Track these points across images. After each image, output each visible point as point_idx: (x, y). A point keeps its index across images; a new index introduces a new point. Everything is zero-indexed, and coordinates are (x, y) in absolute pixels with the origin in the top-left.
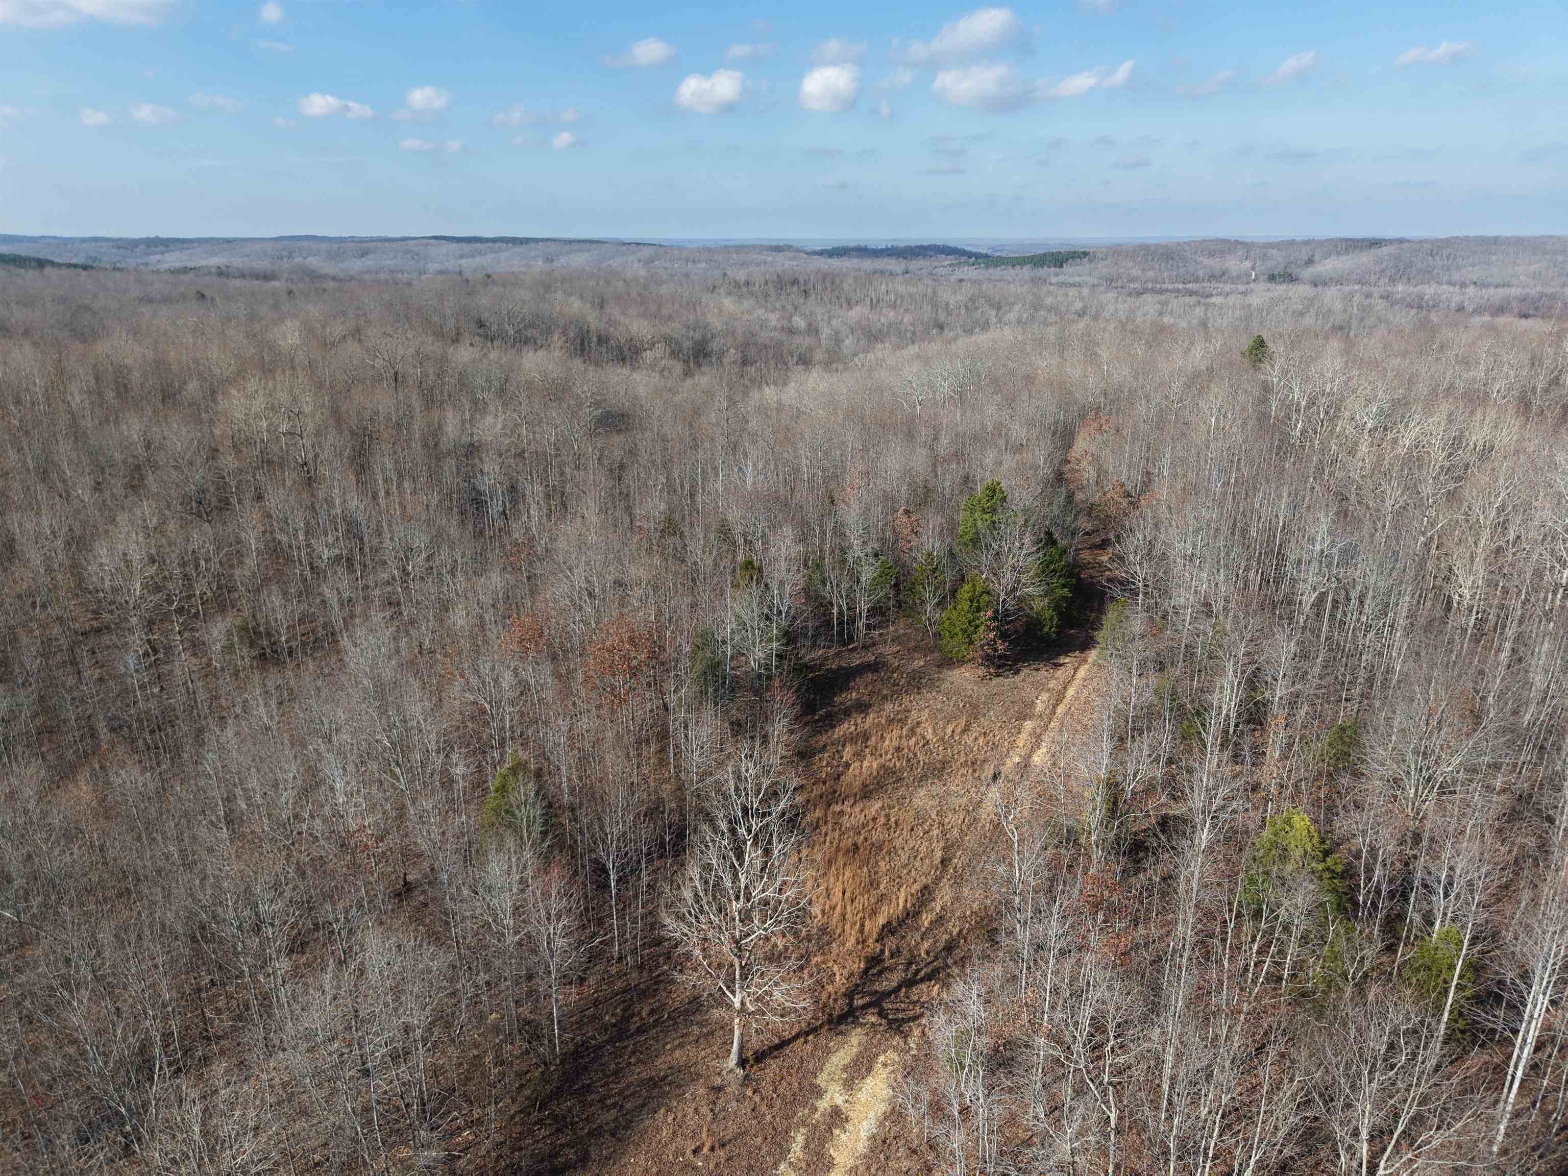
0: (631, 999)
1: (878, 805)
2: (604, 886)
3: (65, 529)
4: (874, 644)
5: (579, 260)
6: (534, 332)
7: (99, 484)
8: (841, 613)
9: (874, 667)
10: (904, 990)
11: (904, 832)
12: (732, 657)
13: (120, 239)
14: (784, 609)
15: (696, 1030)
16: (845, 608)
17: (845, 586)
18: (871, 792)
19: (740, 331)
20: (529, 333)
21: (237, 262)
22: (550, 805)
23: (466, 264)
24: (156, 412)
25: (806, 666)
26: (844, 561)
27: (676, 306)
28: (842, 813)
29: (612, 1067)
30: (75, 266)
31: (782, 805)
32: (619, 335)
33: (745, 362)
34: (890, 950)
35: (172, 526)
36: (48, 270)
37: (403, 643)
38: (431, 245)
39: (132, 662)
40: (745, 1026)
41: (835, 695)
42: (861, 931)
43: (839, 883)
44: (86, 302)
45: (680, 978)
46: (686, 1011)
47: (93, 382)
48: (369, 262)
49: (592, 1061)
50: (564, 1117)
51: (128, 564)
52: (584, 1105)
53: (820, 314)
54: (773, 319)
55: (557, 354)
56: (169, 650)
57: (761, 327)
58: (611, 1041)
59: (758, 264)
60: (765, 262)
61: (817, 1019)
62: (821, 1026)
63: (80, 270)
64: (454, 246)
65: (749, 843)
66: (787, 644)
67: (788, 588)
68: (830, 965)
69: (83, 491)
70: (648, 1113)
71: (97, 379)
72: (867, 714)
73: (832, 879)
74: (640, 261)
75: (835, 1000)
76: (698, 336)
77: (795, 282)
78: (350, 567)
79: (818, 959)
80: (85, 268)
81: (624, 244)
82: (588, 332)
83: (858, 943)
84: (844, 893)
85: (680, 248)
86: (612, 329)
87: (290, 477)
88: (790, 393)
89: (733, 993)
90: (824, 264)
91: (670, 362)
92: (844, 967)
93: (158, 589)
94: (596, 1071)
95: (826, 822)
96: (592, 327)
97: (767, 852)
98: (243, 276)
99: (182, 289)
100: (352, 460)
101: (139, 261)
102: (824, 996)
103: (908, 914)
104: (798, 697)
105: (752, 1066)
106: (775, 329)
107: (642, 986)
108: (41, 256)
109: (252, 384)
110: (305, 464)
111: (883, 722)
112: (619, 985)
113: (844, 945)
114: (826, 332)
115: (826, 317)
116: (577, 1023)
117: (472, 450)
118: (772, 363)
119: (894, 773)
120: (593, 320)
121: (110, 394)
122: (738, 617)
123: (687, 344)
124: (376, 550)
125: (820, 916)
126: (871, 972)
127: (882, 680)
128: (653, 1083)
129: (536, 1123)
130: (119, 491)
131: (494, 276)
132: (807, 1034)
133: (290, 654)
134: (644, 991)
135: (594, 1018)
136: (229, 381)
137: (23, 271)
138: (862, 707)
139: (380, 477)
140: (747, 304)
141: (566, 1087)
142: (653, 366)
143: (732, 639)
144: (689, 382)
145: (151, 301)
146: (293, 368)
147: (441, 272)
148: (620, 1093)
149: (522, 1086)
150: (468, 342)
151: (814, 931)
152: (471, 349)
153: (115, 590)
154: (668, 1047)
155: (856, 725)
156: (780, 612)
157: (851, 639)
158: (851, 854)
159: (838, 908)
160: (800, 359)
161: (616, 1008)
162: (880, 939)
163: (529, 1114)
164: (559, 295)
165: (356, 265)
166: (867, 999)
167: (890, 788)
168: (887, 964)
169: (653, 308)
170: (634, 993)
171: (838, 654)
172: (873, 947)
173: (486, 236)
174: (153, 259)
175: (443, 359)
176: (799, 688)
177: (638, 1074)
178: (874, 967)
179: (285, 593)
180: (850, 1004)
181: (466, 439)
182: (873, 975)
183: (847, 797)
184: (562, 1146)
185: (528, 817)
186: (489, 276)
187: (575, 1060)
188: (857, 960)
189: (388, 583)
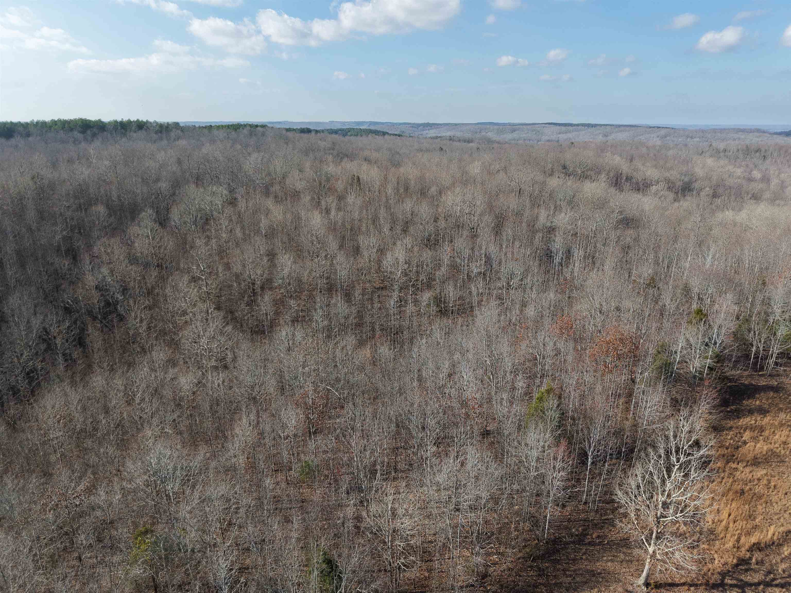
0: (588, 526)
1: (764, 472)
2: (584, 463)
3: (378, 245)
4: (778, 375)
5: (622, 136)
6: (592, 172)
7: (392, 228)
8: (757, 353)
9: (776, 389)
10: (762, 587)
11: (780, 494)
12: (678, 362)
13: (414, 124)
14: (719, 342)
15: (622, 556)
16: (761, 349)
17: (764, 336)
18: (759, 463)
19: (715, 178)
20: (589, 173)
21: (459, 134)
22: (563, 414)
23: (562, 137)
24: (418, 199)
25: (727, 378)
26: (767, 321)
27: (676, 162)
28: (736, 469)
29: (572, 556)
30: (396, 135)
31: (702, 452)
32: (639, 176)
33: (715, 195)
34: (756, 560)
35: (416, 249)
36: (386, 136)
37: (502, 318)
38: (546, 127)
39: (392, 303)
40: (653, 566)
41: (744, 399)
42: (738, 540)
43: (727, 509)
44: (398, 150)
45: (619, 524)
46: (618, 544)
47: (396, 185)
48: (515, 135)
49: (562, 549)
50: (543, 570)
51: (398, 263)
52: (555, 569)
53: (773, 171)
54: (739, 172)
55: (603, 184)
56: (406, 301)
57: (729, 176)
58: (573, 542)
59: (734, 140)
60: (739, 139)
61: (698, 580)
62: (701, 585)
63: (397, 137)
64: (558, 127)
65: (676, 467)
66: (718, 362)
67: (723, 331)
68: (712, 552)
69: (386, 229)
70: (588, 588)
71: (398, 183)
72: (765, 416)
73: (722, 505)
74: (658, 137)
75: (713, 574)
76: (686, 179)
77: (758, 150)
78: (484, 278)
79: (705, 546)
80: (399, 136)
81: (650, 127)
82: (621, 174)
83: (734, 547)
84: (729, 515)
85: (684, 130)
86: (635, 173)
87: (465, 233)
88: (742, 216)
89: (650, 544)
90: (781, 140)
91: (667, 193)
92: (722, 557)
93: (406, 275)
94: (563, 555)
95: (724, 471)
96: (624, 172)
97: (686, 476)
98: (459, 141)
99: (434, 146)
100: (493, 228)
101: (419, 133)
102: (705, 569)
103: (773, 543)
104: (719, 395)
105: (652, 589)
106: (739, 177)
107: (595, 521)
108: (385, 131)
109: (458, 190)
110: (473, 228)
111: (776, 423)
112: (582, 516)
113: (724, 545)
114: (775, 182)
115: (777, 173)
116: (558, 527)
117: (551, 230)
118: (733, 198)
119: (779, 456)
120: (625, 168)
121: (402, 190)
122: (688, 340)
123: (679, 184)
124: (497, 272)
125: (710, 523)
126: (741, 567)
127: (780, 398)
128: (593, 574)
129: (529, 567)
130: (399, 232)
131: (575, 144)
132: (691, 585)
133: (452, 313)
134: (596, 525)
135: (566, 528)
136: (448, 188)
137: (377, 136)
138: (763, 411)
139: (505, 238)
140: (722, 162)
141: (547, 555)
142: (656, 194)
143: (681, 352)
144: (676, 204)
145: (422, 150)
146: (475, 184)
147: (548, 141)
148: (575, 571)
149: (525, 546)
150: (557, 176)
151: (705, 530)
152: (558, 179)
153: (391, 272)
154: (605, 558)
155: (756, 421)
156: (715, 343)
157: (762, 369)
158: (739, 495)
159: (724, 522)
160: (753, 196)
161: (579, 527)
162: (751, 550)
163: (527, 561)
164: (609, 154)
165: (508, 137)
166: (734, 582)
167: (774, 464)
168: (753, 567)
169: (662, 162)
170: (591, 524)
171: (750, 376)
172: (743, 553)
173: (574, 123)
174: (425, 132)
175: (544, 183)
176: (720, 390)
177: (586, 565)
178: (743, 565)
179: (456, 285)
180: (722, 580)
181: (549, 224)
182: (741, 570)
183: (742, 461)
184: (540, 584)
185: (551, 416)
186: (572, 143)
187: (554, 545)
188: (732, 557)
189: (500, 288)
